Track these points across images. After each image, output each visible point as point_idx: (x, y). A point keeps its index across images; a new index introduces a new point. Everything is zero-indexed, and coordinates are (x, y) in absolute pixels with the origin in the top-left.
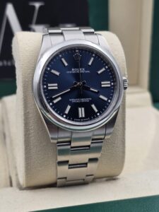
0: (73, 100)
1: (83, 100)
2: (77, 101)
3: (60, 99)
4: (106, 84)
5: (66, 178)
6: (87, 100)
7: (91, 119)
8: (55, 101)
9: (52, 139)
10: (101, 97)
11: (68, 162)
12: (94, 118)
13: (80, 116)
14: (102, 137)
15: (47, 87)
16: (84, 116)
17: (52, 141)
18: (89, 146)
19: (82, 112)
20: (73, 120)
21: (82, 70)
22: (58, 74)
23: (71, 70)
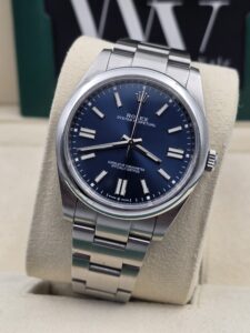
0: (114, 164)
1: (130, 168)
2: (120, 166)
3: (93, 155)
4: (175, 153)
6: (137, 170)
7: (133, 202)
8: (84, 158)
10: (161, 171)
11: (89, 257)
12: (140, 201)
13: (117, 192)
14: (149, 236)
15: (79, 131)
16: (123, 193)
17: (65, 218)
18: (125, 244)
19: (122, 187)
20: (104, 195)
21: (144, 121)
22: (102, 115)
23: (125, 116)
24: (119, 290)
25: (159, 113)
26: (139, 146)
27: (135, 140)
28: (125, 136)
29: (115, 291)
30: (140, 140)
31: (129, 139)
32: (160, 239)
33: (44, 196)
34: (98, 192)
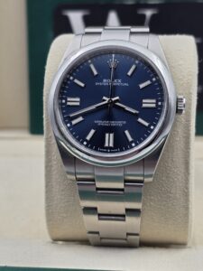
0: (100, 123)
1: (114, 123)
2: (106, 123)
3: (81, 119)
4: (149, 103)
5: (98, 233)
6: (120, 123)
7: (122, 150)
8: (74, 122)
9: (68, 173)
10: (140, 120)
11: (96, 209)
12: (127, 149)
13: (107, 145)
14: (141, 178)
15: (66, 101)
16: (111, 145)
17: (69, 177)
18: (122, 190)
19: (109, 140)
20: (96, 150)
21: (118, 82)
22: (82, 85)
23: (102, 81)
24: (128, 234)
25: (129, 73)
26: (118, 104)
27: (113, 99)
28: (104, 98)
29: (125, 236)
30: (117, 98)
31: (108, 99)
32: (151, 179)
33: (51, 166)
34: (91, 148)
